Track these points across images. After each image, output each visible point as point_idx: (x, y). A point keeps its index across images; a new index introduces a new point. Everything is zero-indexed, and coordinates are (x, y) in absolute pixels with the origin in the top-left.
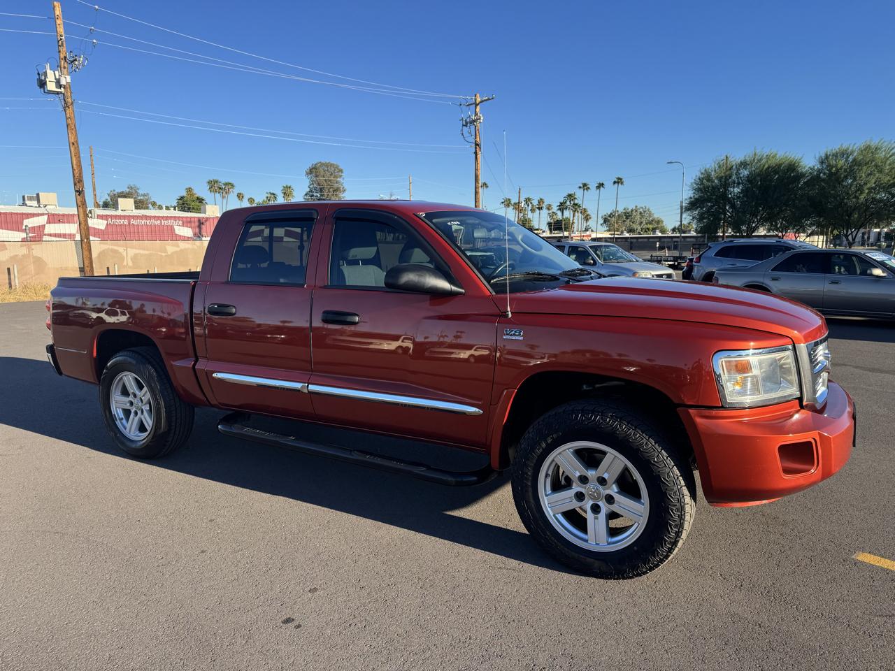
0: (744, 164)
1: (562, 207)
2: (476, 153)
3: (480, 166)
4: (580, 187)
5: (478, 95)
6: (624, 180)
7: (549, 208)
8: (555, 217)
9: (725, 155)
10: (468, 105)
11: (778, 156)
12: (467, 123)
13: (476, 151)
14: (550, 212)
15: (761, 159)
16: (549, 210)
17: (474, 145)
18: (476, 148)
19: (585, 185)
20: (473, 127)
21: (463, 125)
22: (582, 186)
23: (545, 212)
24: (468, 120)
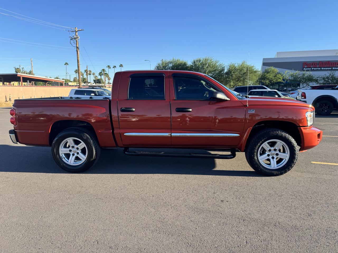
0: (170, 63)
1: (100, 74)
2: (77, 51)
3: (79, 56)
4: (107, 67)
5: (76, 28)
6: (123, 65)
7: (94, 74)
8: (97, 78)
9: (162, 59)
10: (72, 32)
11: (180, 60)
12: (72, 39)
13: (77, 50)
14: (94, 76)
15: (175, 61)
16: (94, 75)
17: (76, 48)
18: (77, 49)
19: (109, 66)
20: (75, 41)
21: (71, 39)
22: (107, 66)
23: (92, 76)
24: (73, 38)
